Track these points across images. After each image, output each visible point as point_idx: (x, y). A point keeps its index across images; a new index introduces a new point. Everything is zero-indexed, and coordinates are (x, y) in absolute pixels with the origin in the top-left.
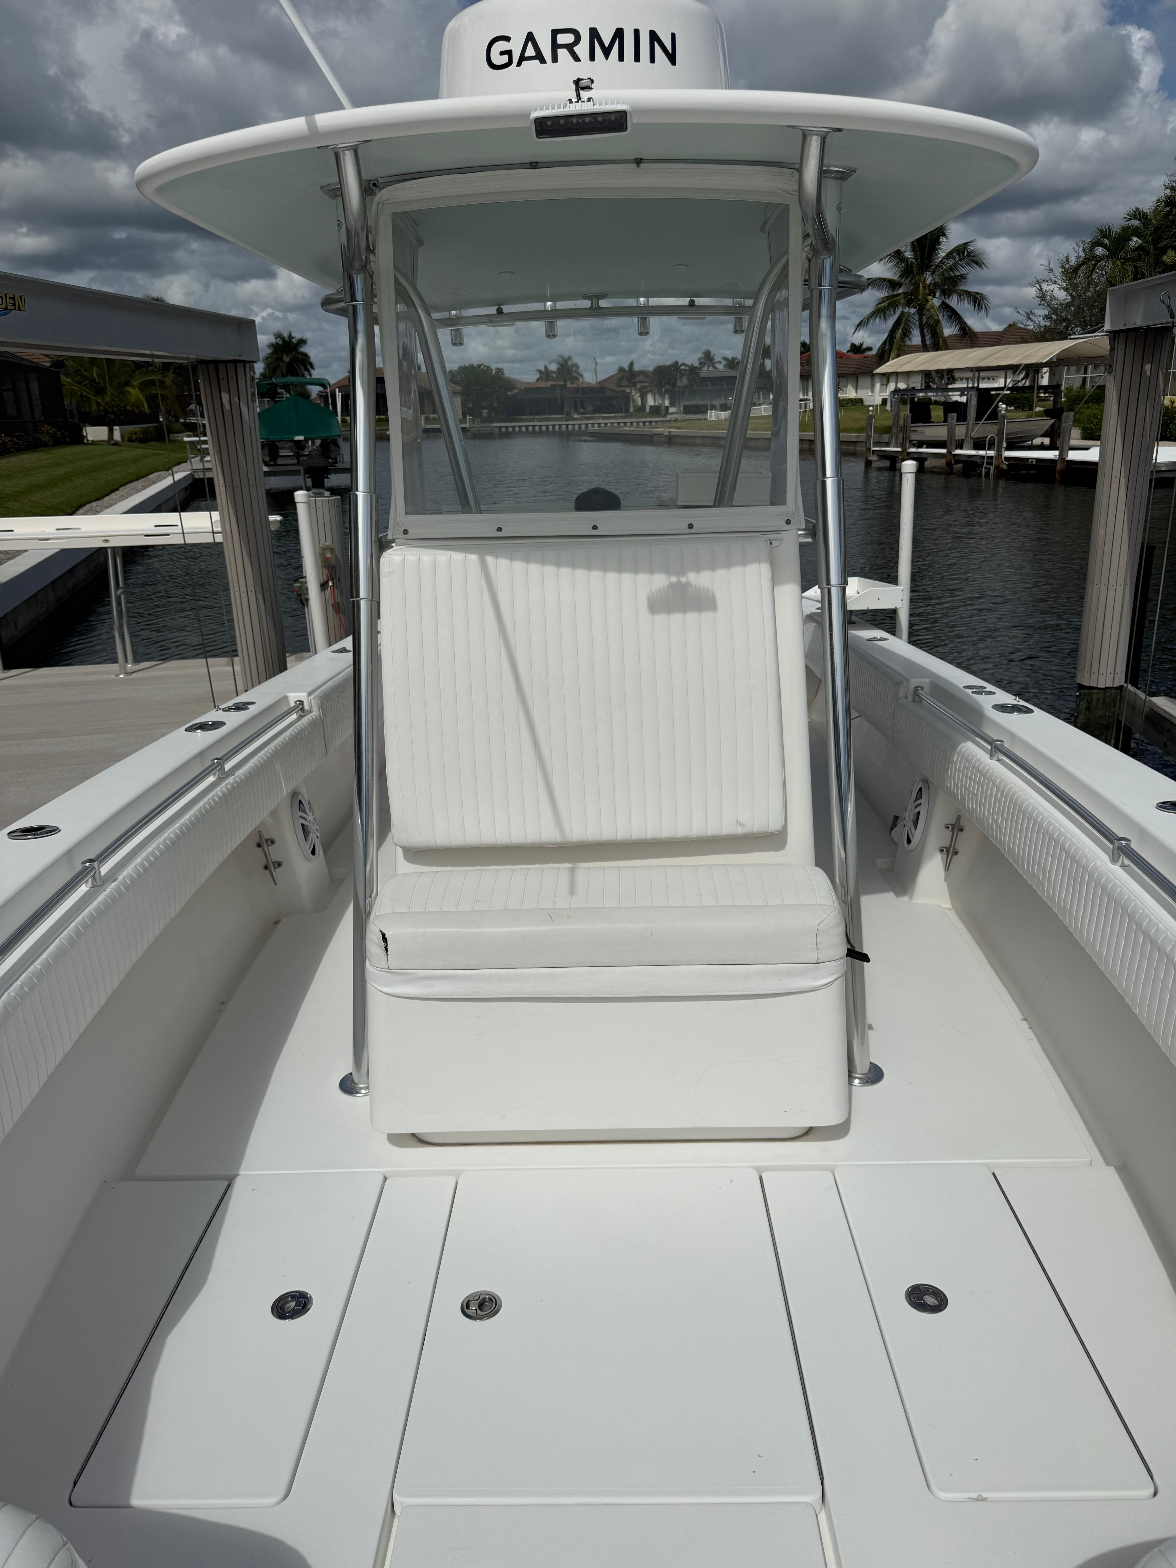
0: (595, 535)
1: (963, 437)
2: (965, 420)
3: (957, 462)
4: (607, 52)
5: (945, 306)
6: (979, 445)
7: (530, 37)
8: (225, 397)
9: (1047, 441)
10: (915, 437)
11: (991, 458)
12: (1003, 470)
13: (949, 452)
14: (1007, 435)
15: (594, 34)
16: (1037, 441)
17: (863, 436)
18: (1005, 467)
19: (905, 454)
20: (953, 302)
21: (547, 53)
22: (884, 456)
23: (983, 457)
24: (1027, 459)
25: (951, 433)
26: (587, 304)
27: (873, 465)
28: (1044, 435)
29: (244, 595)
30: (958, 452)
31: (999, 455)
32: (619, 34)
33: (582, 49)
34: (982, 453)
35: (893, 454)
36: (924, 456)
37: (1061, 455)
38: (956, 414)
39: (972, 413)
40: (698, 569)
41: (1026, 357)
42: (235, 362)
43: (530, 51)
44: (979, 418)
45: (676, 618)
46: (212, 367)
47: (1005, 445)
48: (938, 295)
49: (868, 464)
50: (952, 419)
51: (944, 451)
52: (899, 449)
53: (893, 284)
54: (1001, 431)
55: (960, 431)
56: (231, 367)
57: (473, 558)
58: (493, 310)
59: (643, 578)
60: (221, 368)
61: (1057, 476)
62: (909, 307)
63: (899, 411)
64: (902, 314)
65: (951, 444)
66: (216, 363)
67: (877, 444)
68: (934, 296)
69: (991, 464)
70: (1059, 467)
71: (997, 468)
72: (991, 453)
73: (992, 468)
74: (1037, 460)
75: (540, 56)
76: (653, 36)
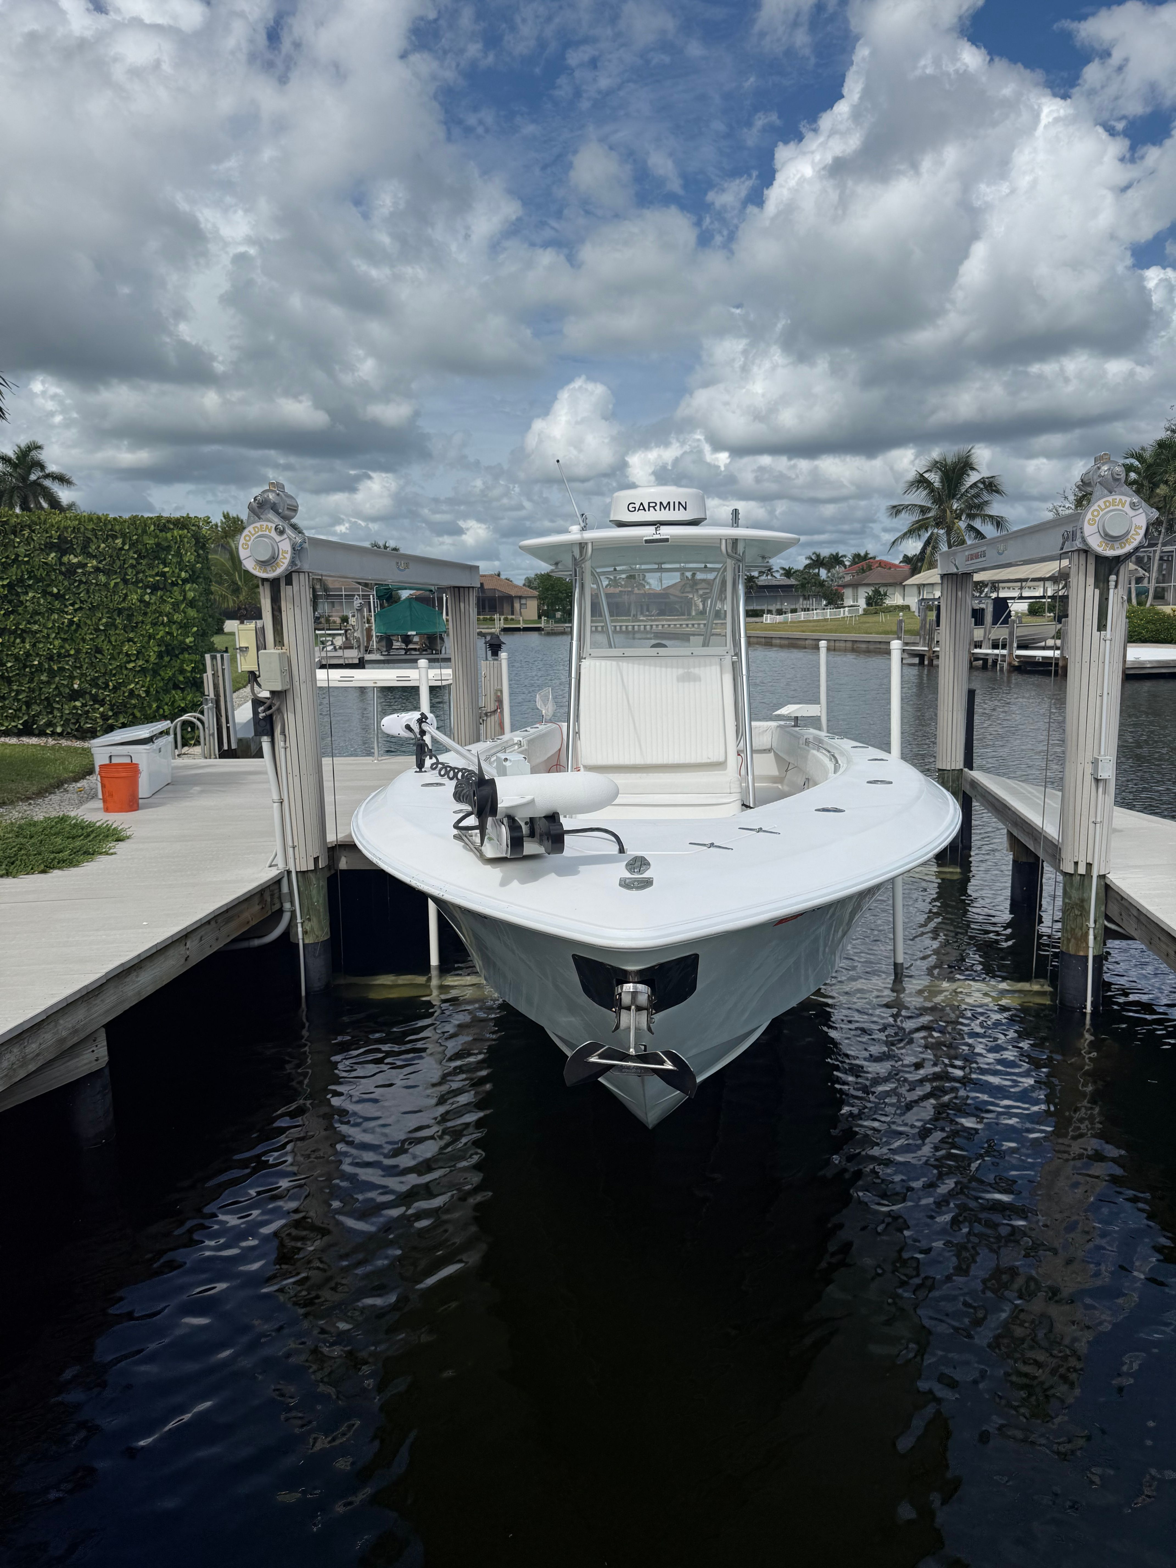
0: (658, 656)
1: (981, 639)
2: (982, 624)
3: (977, 659)
4: (665, 508)
5: (971, 528)
6: (994, 645)
7: (641, 504)
8: (462, 605)
11: (1004, 656)
12: (1014, 666)
14: (1017, 637)
15: (661, 503)
18: (1016, 664)
19: (930, 652)
20: (977, 524)
21: (647, 508)
22: (911, 654)
23: (997, 655)
24: (1034, 657)
25: (970, 634)
26: (656, 566)
30: (976, 651)
31: (1011, 653)
32: (669, 503)
33: (657, 508)
34: (996, 651)
35: (920, 653)
37: (1062, 653)
39: (989, 618)
41: (1032, 572)
43: (641, 508)
44: (995, 622)
45: (686, 684)
46: (456, 590)
47: (1015, 645)
48: (964, 518)
50: (971, 624)
52: (927, 649)
53: (923, 510)
54: (1011, 634)
55: (978, 633)
56: (466, 590)
57: (614, 663)
58: (612, 569)
59: (674, 670)
60: (462, 590)
61: (1060, 671)
62: (938, 529)
64: (932, 534)
65: (970, 644)
66: (459, 588)
68: (961, 519)
69: (1004, 661)
70: (1061, 663)
71: (1010, 664)
72: (1004, 652)
73: (1005, 665)
74: (1043, 657)
75: (644, 509)
76: (679, 503)
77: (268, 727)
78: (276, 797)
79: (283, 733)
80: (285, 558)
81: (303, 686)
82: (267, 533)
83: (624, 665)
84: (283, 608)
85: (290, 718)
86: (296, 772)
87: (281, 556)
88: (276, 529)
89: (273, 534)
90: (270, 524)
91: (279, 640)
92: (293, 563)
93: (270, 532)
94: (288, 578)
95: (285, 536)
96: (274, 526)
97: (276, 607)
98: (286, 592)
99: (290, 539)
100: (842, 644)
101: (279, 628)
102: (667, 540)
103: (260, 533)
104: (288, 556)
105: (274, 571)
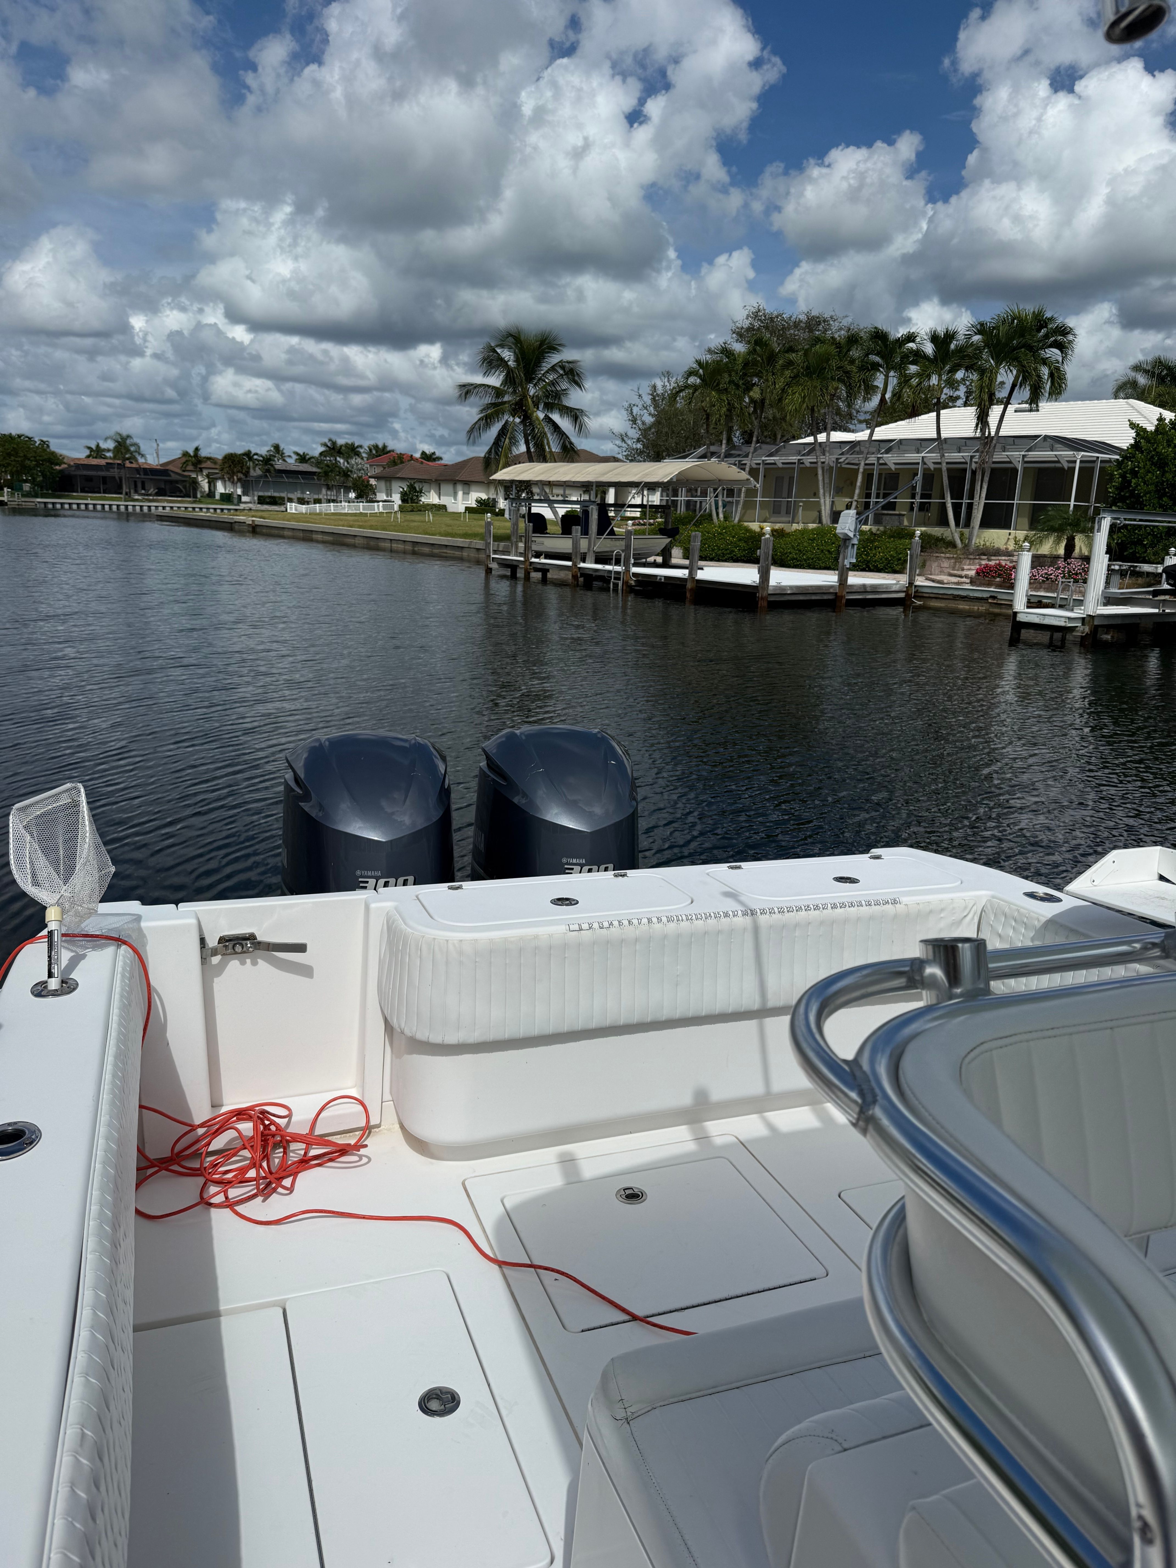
1: (586, 551)
2: (588, 534)
3: (583, 576)
5: (549, 420)
6: (601, 559)
9: (659, 559)
10: (535, 547)
11: (618, 573)
12: (630, 586)
13: (575, 565)
14: (634, 551)
16: (651, 559)
17: (480, 544)
18: (633, 583)
19: (528, 563)
20: (556, 417)
22: (504, 564)
23: (610, 572)
24: (656, 576)
25: (576, 545)
27: (493, 572)
28: (658, 555)
30: (582, 565)
31: (627, 570)
34: (608, 567)
35: (515, 563)
36: (547, 567)
37: (690, 573)
38: (579, 527)
39: (593, 526)
41: (647, 475)
44: (600, 532)
47: (632, 561)
48: (541, 406)
49: (489, 571)
50: (577, 532)
51: (569, 563)
52: (522, 559)
53: (498, 392)
54: (628, 547)
55: (584, 544)
61: (688, 595)
62: (514, 417)
63: (516, 519)
64: (507, 422)
65: (576, 556)
67: (495, 552)
68: (538, 408)
69: (619, 579)
70: (689, 585)
71: (625, 583)
72: (618, 568)
73: (620, 583)
74: (666, 578)
100: (401, 546)
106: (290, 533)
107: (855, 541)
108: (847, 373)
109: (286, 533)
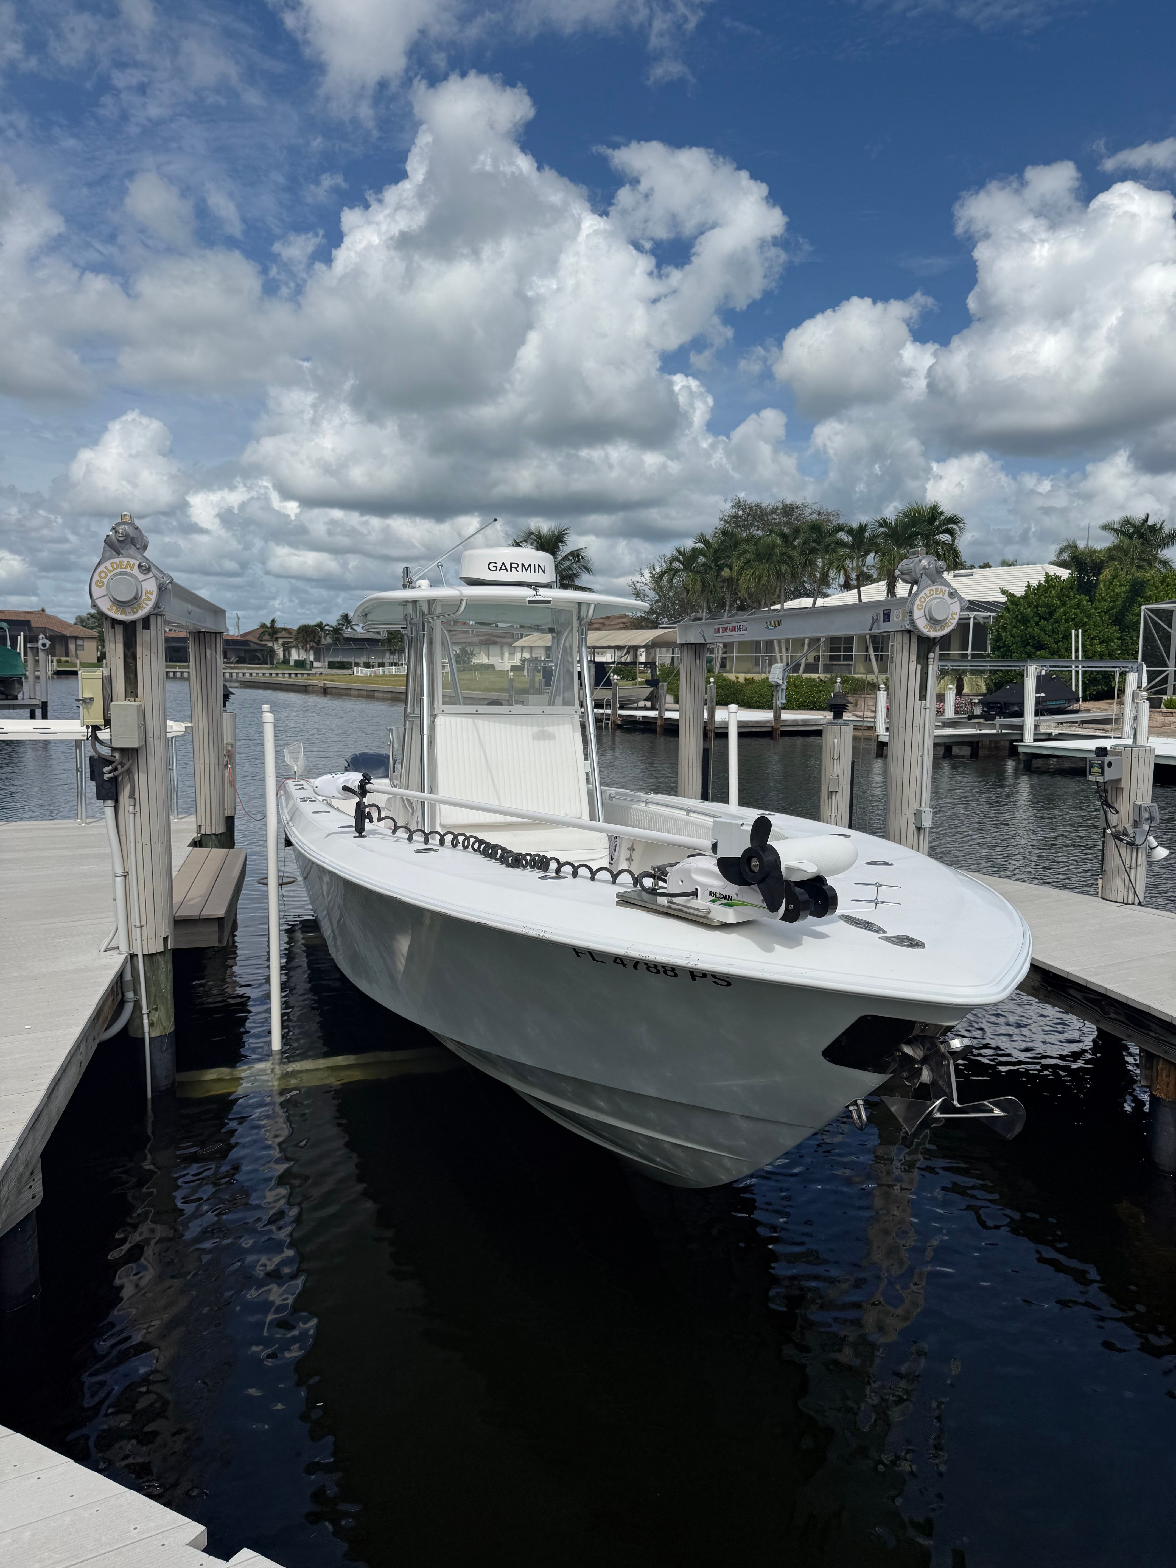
6: (598, 704)
7: (503, 564)
9: (649, 704)
11: (609, 715)
12: (618, 725)
14: (619, 697)
15: (523, 565)
16: (641, 704)
18: (619, 722)
21: (509, 569)
23: (602, 714)
24: (636, 716)
28: (646, 700)
29: (207, 766)
31: (615, 713)
32: (530, 565)
33: (519, 569)
34: (601, 711)
37: (660, 714)
39: (592, 680)
40: (548, 726)
41: (629, 640)
42: (216, 633)
43: (503, 568)
44: (597, 684)
45: (542, 742)
46: (203, 635)
47: (618, 705)
54: (615, 695)
56: (213, 635)
57: (469, 720)
61: (658, 730)
63: (534, 676)
69: (609, 719)
70: (659, 722)
71: (614, 722)
72: (608, 711)
73: (610, 723)
74: (643, 717)
75: (506, 569)
76: (539, 566)
77: (114, 790)
78: (119, 870)
79: (132, 795)
80: (149, 599)
81: (157, 742)
82: (128, 570)
83: (480, 722)
84: (139, 655)
85: (141, 779)
86: (146, 840)
87: (144, 597)
88: (140, 566)
89: (136, 572)
90: (132, 561)
91: (132, 690)
92: (157, 606)
93: (132, 568)
94: (146, 622)
95: (151, 575)
96: (137, 563)
97: (129, 654)
98: (142, 637)
99: (156, 578)
101: (132, 676)
102: (549, 602)
103: (119, 570)
104: (154, 597)
105: (134, 613)
106: (356, 693)
107: (784, 687)
108: (790, 557)
109: (352, 692)
